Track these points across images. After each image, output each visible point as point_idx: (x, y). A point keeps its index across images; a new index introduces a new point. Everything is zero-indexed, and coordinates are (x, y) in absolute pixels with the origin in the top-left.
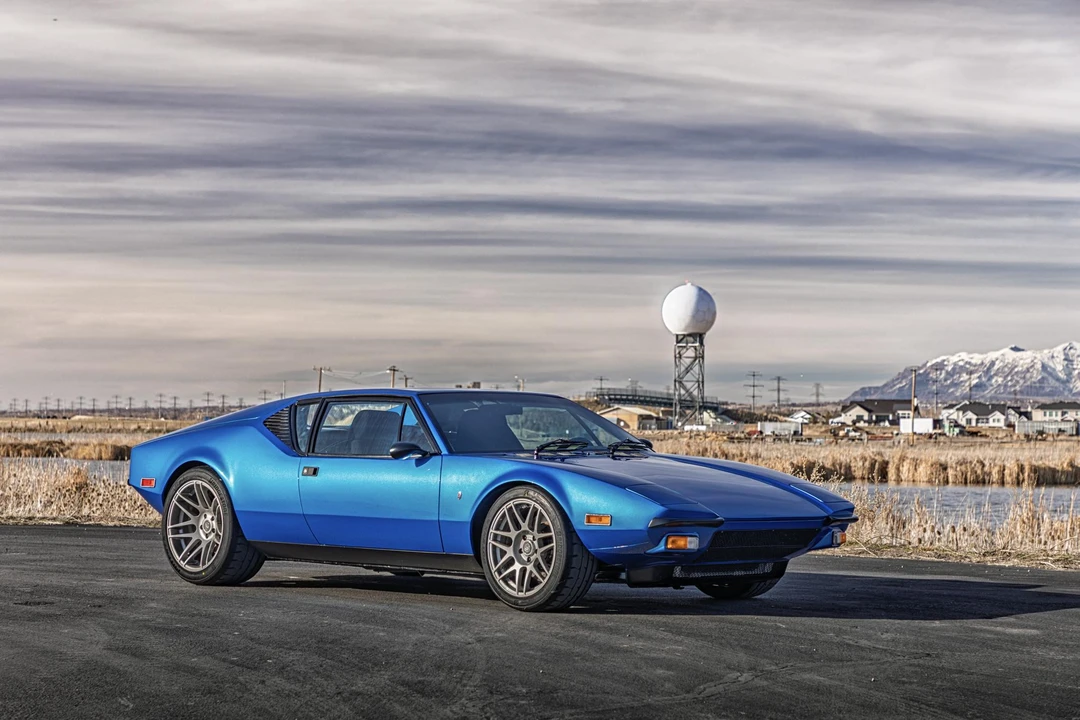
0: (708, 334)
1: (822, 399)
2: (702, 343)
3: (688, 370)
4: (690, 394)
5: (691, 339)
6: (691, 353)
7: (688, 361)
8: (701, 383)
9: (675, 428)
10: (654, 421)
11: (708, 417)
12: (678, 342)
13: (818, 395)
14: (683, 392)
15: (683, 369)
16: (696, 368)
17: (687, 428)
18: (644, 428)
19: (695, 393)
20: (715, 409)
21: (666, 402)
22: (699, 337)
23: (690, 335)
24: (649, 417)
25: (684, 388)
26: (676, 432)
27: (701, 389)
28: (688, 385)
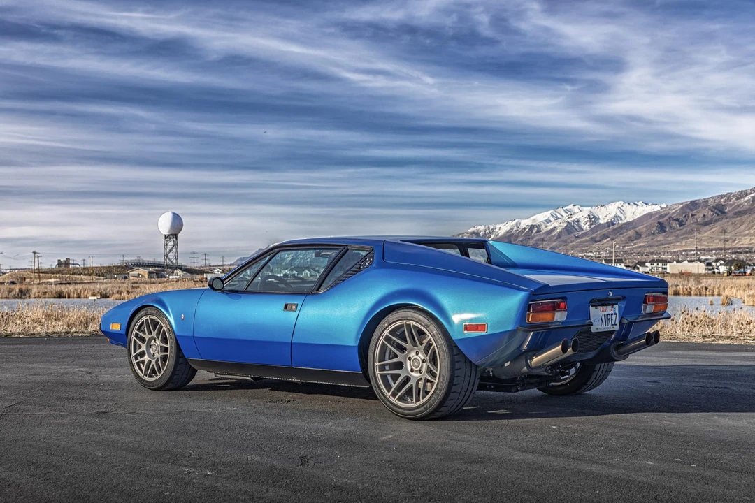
0: (180, 234)
1: (225, 263)
2: (176, 239)
3: (171, 251)
4: (172, 262)
5: (171, 236)
6: (172, 243)
7: (171, 247)
8: (176, 257)
9: (165, 277)
10: (155, 274)
11: (179, 272)
12: (166, 238)
13: (223, 261)
14: (168, 261)
15: (168, 250)
16: (174, 250)
17: (171, 277)
18: (151, 278)
19: (174, 261)
20: (181, 269)
21: (160, 266)
22: (176, 236)
23: (171, 235)
24: (152, 273)
25: (169, 259)
26: (165, 279)
27: (177, 259)
28: (171, 258)
